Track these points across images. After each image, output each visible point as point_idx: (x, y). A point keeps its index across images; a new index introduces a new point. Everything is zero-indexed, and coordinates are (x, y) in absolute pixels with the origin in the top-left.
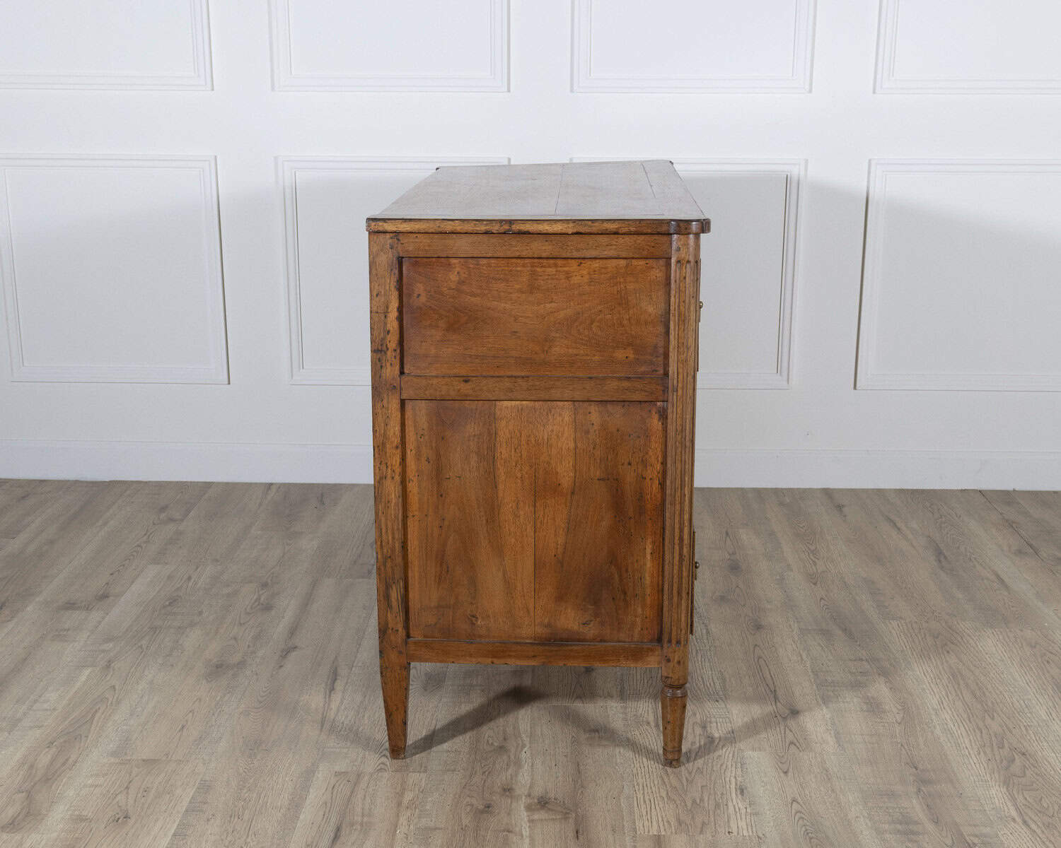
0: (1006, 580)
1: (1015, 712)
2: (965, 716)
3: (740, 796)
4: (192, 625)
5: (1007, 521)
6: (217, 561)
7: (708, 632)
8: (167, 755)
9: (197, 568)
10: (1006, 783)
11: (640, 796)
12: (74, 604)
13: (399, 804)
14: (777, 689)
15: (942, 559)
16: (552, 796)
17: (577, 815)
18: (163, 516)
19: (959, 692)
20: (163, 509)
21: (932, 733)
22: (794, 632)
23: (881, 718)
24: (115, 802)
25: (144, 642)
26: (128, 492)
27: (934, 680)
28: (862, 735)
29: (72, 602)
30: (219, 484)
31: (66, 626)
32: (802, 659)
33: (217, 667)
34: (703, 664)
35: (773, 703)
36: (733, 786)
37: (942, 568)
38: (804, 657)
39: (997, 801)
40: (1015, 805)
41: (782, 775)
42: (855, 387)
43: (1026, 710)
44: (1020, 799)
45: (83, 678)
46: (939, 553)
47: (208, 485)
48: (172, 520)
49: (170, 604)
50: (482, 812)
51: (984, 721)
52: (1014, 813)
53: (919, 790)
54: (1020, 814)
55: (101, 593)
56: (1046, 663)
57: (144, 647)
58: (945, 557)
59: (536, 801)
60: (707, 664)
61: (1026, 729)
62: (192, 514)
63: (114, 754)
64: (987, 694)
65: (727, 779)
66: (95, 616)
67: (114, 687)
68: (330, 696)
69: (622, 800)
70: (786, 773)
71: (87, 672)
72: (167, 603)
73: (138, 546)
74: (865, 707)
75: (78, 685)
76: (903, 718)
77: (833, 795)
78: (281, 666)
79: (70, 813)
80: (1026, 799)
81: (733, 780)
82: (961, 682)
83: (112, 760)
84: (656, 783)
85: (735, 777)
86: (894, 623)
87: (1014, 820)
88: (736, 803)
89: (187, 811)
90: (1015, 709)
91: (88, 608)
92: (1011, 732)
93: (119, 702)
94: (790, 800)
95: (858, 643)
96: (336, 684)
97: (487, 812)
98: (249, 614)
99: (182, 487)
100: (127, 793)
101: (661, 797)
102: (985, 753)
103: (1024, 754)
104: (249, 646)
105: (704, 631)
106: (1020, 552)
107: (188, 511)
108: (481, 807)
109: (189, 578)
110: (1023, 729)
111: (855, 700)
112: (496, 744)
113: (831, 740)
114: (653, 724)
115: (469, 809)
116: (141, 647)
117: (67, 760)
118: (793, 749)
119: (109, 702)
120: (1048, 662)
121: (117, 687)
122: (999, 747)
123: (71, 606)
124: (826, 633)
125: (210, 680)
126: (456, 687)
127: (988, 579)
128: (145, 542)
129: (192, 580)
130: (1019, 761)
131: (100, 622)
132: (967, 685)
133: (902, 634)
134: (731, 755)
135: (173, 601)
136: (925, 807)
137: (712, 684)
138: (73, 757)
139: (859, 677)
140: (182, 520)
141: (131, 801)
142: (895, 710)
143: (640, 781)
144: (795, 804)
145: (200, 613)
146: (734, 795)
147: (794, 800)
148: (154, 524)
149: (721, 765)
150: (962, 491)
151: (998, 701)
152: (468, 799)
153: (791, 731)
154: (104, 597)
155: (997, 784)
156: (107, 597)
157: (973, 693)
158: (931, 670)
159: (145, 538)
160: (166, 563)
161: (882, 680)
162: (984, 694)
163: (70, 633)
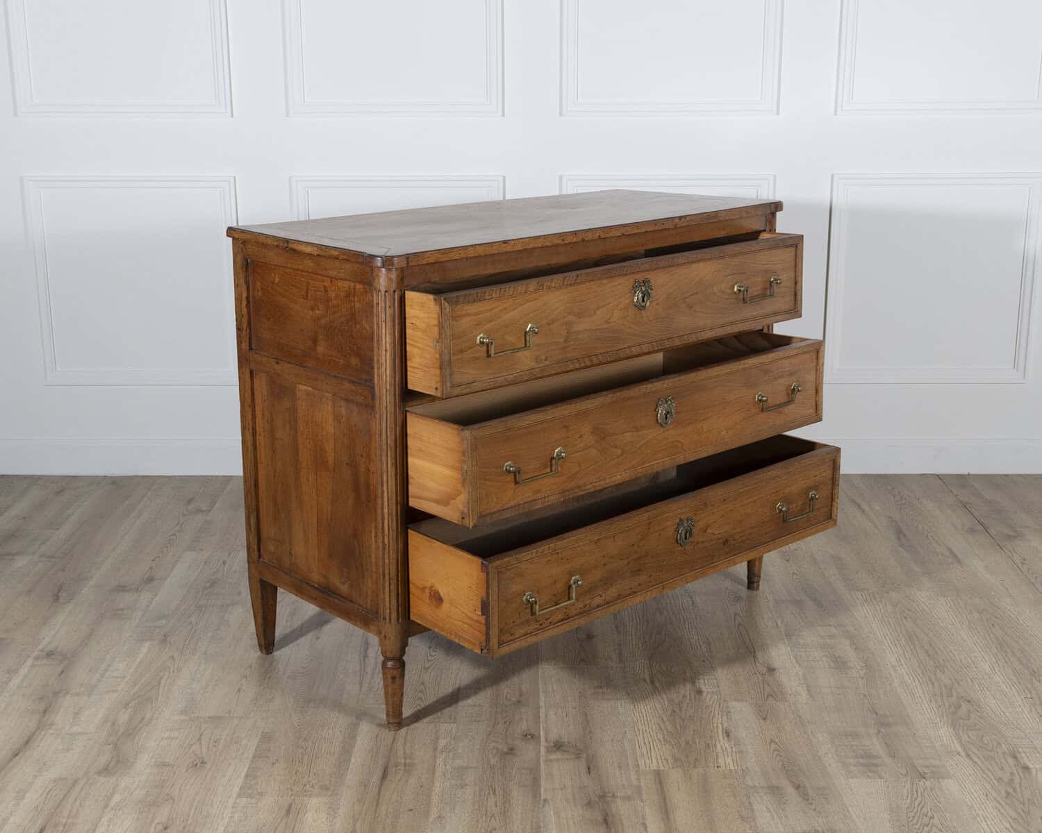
0: (959, 555)
1: (963, 667)
2: (920, 672)
3: (726, 738)
4: (233, 604)
5: (961, 501)
7: (693, 603)
8: (229, 712)
9: (230, 554)
10: (954, 725)
11: (640, 738)
12: (124, 587)
13: (435, 749)
14: (755, 651)
15: (902, 537)
16: (565, 740)
17: (588, 756)
18: (191, 507)
19: (914, 651)
20: (190, 501)
21: (891, 685)
22: (770, 603)
23: (847, 674)
24: (191, 750)
25: (193, 619)
26: (155, 486)
27: (893, 642)
28: (830, 687)
29: (122, 585)
31: (122, 606)
32: (778, 625)
34: (691, 630)
35: (753, 662)
36: (720, 731)
37: (902, 545)
38: (779, 623)
39: (945, 739)
40: (960, 742)
41: (762, 721)
43: (973, 666)
44: (965, 738)
45: (144, 650)
46: (899, 533)
47: (228, 479)
48: (199, 511)
49: (211, 586)
50: (506, 754)
51: (935, 675)
52: (960, 749)
53: (879, 732)
54: (965, 749)
55: (147, 576)
56: (991, 625)
57: (193, 623)
58: (905, 536)
59: (552, 744)
60: (694, 630)
61: (972, 681)
62: (217, 505)
63: (183, 712)
64: (939, 652)
65: (715, 725)
66: (145, 597)
67: (173, 658)
68: (364, 660)
69: (626, 743)
70: (764, 719)
71: (147, 645)
72: (208, 584)
73: (173, 535)
74: (832, 664)
75: (141, 656)
76: (866, 674)
77: (806, 736)
78: (318, 638)
79: (153, 760)
80: (969, 737)
81: (720, 726)
82: (917, 643)
83: (183, 717)
84: (654, 728)
85: (722, 724)
86: (859, 594)
87: (959, 754)
88: (722, 743)
89: (254, 757)
90: (963, 665)
91: (137, 590)
92: (959, 684)
93: (179, 670)
94: (769, 740)
95: (826, 611)
96: (368, 652)
97: (510, 754)
99: (205, 480)
100: (200, 744)
101: (658, 739)
102: (936, 701)
103: (969, 701)
105: (690, 602)
106: (972, 531)
107: (213, 503)
108: (506, 750)
109: (224, 563)
110: (969, 680)
111: (824, 659)
112: (514, 699)
113: (804, 694)
114: (648, 681)
115: (495, 751)
116: (191, 623)
117: (143, 719)
118: (771, 701)
119: (171, 670)
120: (993, 625)
121: (175, 656)
122: (948, 697)
123: (121, 588)
124: (798, 603)
127: (943, 555)
128: (178, 531)
129: (227, 565)
130: (964, 706)
131: (150, 602)
132: (922, 645)
133: (866, 602)
134: (717, 706)
135: (213, 583)
136: (883, 745)
137: (699, 647)
138: (148, 716)
139: (827, 640)
140: (209, 511)
141: (204, 750)
142: (859, 667)
143: (641, 728)
144: (773, 744)
146: (721, 738)
147: (772, 741)
148: (184, 515)
149: (710, 713)
150: (921, 475)
151: (949, 658)
152: (493, 744)
153: (769, 685)
154: (151, 580)
155: (945, 726)
156: (153, 580)
157: (927, 652)
158: (891, 634)
159: (178, 528)
160: (201, 550)
161: (847, 642)
162: (936, 652)
163: (125, 612)
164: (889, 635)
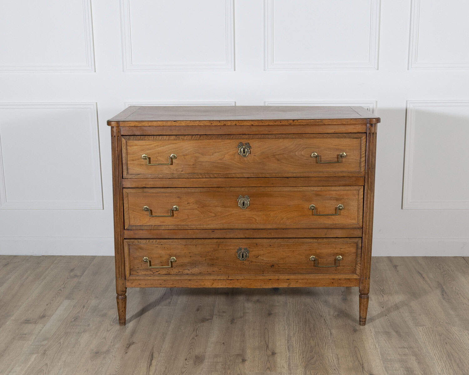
4: (85, 331)
6: (97, 298)
7: (331, 334)
9: (88, 301)
12: (29, 321)
14: (364, 363)
15: (444, 294)
18: (72, 274)
20: (72, 270)
22: (373, 334)
25: (62, 341)
26: (55, 262)
27: (439, 358)
29: (28, 319)
30: (99, 256)
31: (25, 332)
32: (376, 348)
33: (97, 353)
34: (328, 350)
37: (444, 299)
38: (377, 346)
42: (402, 208)
45: (32, 359)
46: (442, 291)
47: (93, 258)
48: (76, 276)
49: (74, 320)
55: (42, 314)
57: (62, 343)
60: (330, 350)
62: (86, 272)
64: (465, 365)
67: (46, 364)
68: (149, 368)
71: (34, 356)
73: (60, 290)
75: (30, 363)
78: (126, 353)
82: (452, 359)
86: (421, 328)
91: (35, 323)
95: (403, 339)
96: (152, 362)
98: (112, 325)
104: (111, 342)
105: (329, 333)
107: (84, 271)
111: (401, 369)
116: (60, 343)
119: (45, 372)
121: (48, 364)
123: (27, 322)
124: (387, 333)
125: (92, 360)
126: (209, 363)
128: (63, 288)
129: (85, 308)
131: (41, 330)
132: (455, 361)
133: (424, 334)
135: (76, 319)
137: (332, 361)
140: (81, 276)
145: (89, 325)
148: (68, 278)
150: (454, 257)
154: (44, 316)
156: (45, 317)
157: (458, 365)
158: (438, 353)
159: (63, 286)
160: (73, 299)
161: (414, 358)
162: (463, 365)
163: (27, 336)
164: (437, 354)
